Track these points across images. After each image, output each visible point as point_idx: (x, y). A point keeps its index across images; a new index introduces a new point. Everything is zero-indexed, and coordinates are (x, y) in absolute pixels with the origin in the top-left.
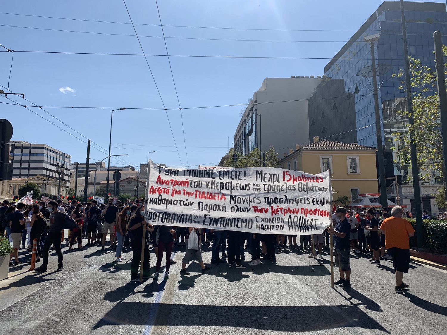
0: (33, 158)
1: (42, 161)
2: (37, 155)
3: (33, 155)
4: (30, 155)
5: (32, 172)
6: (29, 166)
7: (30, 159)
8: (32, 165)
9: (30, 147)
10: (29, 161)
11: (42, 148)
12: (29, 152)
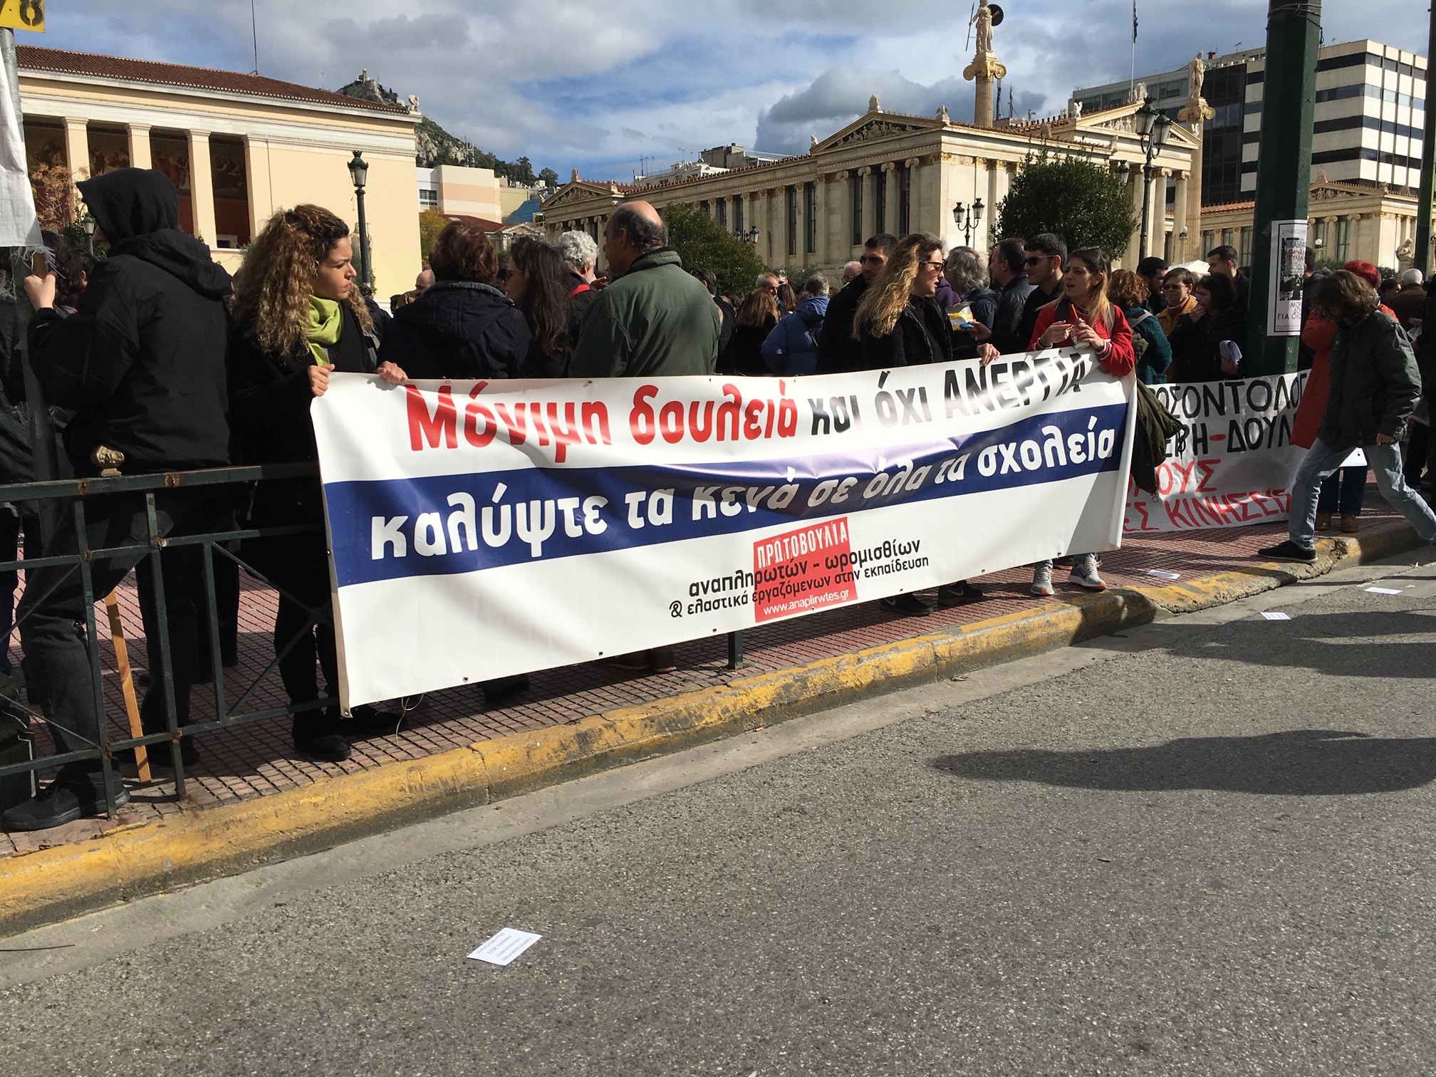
0: (1323, 112)
1: (1357, 122)
2: (1333, 94)
8: (1323, 143)
11: (1358, 58)
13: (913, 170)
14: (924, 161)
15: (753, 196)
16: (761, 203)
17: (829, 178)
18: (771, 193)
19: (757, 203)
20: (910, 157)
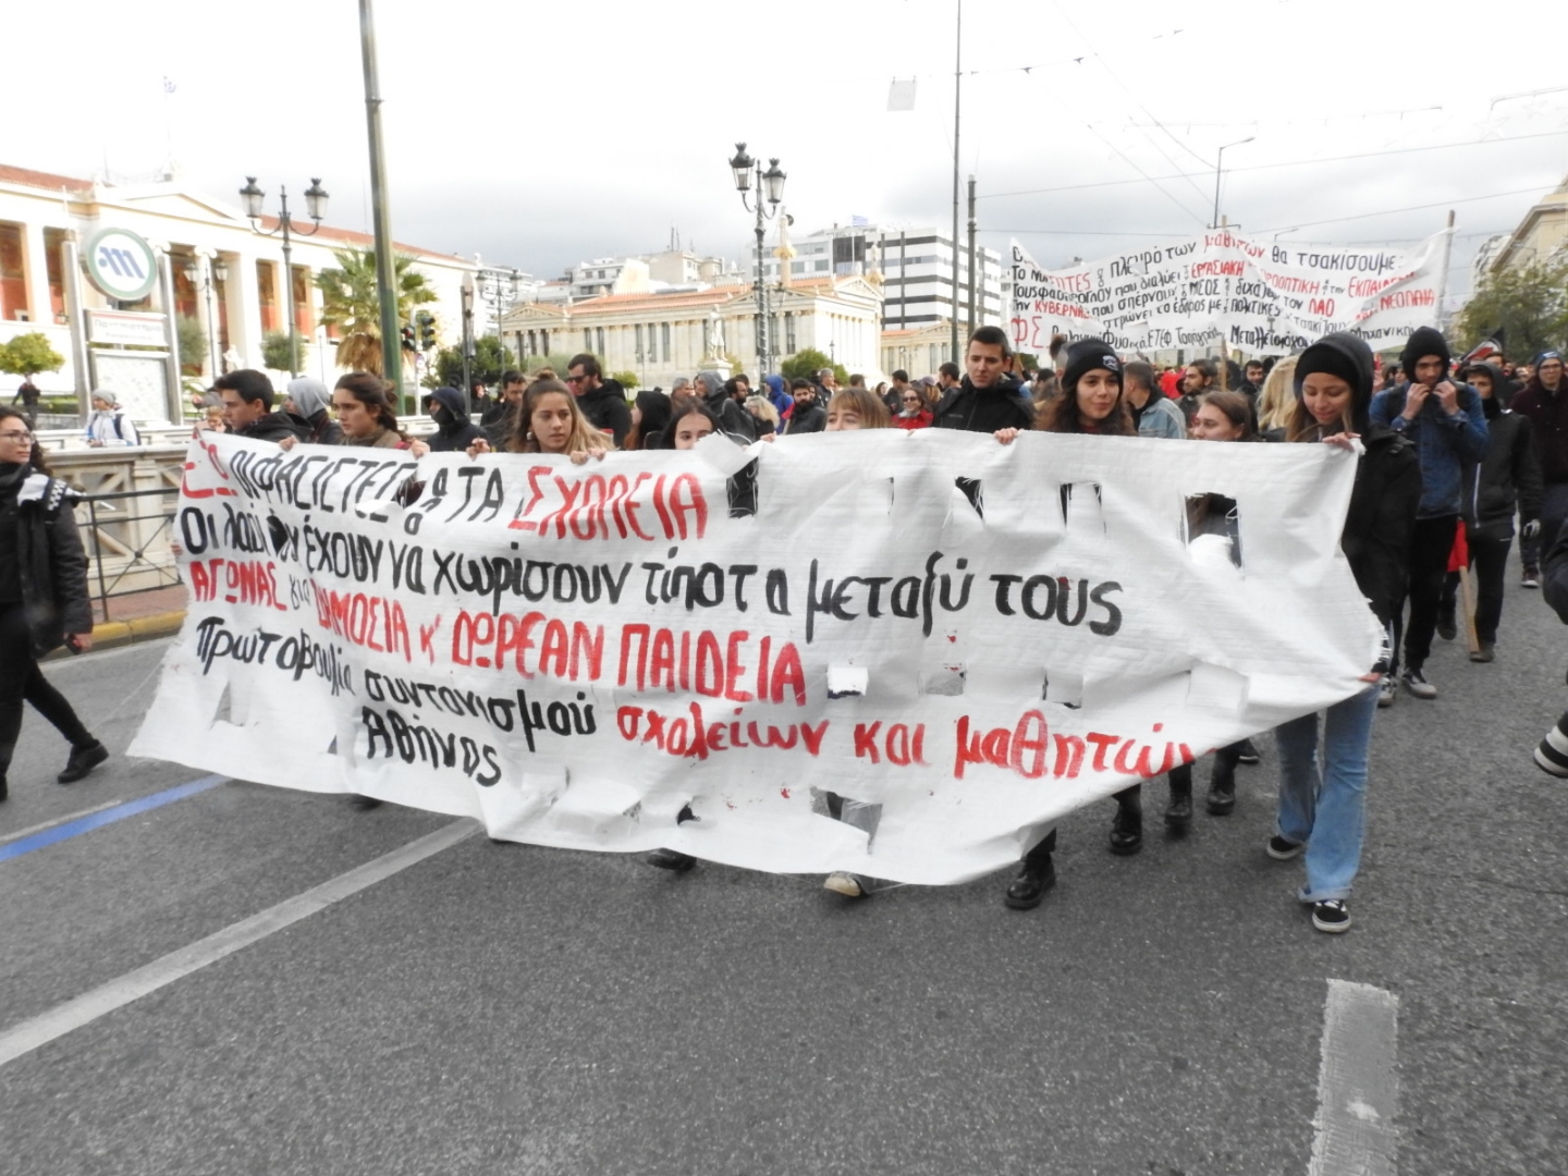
0: (913, 271)
1: (932, 279)
2: (918, 260)
3: (910, 261)
4: (905, 261)
5: (912, 310)
6: (903, 293)
7: (903, 273)
8: (912, 290)
9: (903, 242)
10: (903, 281)
11: (932, 239)
12: (899, 256)
13: (797, 319)
14: (803, 313)
15: (677, 323)
16: (684, 328)
17: (739, 317)
18: (691, 322)
19: (680, 327)
20: (795, 310)
